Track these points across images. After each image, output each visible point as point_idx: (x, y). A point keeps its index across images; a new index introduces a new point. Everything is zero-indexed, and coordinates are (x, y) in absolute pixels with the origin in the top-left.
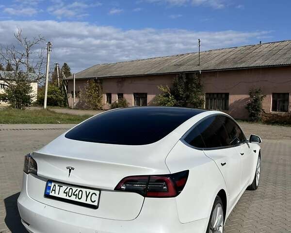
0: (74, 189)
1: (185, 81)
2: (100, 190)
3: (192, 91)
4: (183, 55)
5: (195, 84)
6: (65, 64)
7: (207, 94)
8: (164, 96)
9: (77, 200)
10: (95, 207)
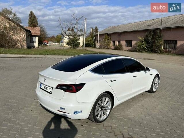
0: (46, 86)
1: (152, 34)
2: (52, 88)
3: (156, 39)
4: (154, 19)
5: (158, 35)
6: (96, 27)
7: (164, 41)
8: (141, 42)
9: (47, 90)
10: (51, 94)
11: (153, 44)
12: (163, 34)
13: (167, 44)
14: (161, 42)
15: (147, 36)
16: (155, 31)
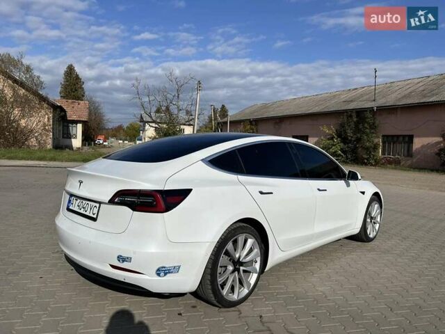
0: (84, 202)
1: (355, 120)
2: (100, 203)
3: (364, 133)
4: (356, 89)
5: (368, 123)
6: (223, 106)
7: (383, 136)
9: (84, 213)
10: (94, 220)
11: (357, 143)
12: (379, 120)
13: (389, 143)
14: (376, 140)
15: (342, 125)
16: (360, 113)
